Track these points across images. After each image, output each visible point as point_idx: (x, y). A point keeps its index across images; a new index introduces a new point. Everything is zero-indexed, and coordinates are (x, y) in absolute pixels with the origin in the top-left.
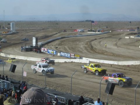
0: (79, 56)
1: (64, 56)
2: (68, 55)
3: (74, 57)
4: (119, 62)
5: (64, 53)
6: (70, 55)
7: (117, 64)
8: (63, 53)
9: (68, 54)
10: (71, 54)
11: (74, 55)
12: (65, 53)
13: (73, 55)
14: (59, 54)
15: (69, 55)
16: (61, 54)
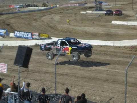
0: (46, 35)
1: (21, 37)
2: (28, 35)
3: (38, 37)
4: (115, 42)
5: (21, 33)
6: (32, 35)
7: (112, 45)
8: (18, 32)
9: (28, 33)
10: (34, 34)
11: (39, 35)
12: (23, 33)
13: (37, 34)
14: (12, 35)
15: (30, 35)
16: (15, 34)
